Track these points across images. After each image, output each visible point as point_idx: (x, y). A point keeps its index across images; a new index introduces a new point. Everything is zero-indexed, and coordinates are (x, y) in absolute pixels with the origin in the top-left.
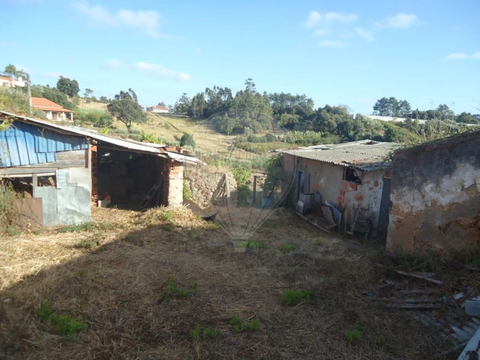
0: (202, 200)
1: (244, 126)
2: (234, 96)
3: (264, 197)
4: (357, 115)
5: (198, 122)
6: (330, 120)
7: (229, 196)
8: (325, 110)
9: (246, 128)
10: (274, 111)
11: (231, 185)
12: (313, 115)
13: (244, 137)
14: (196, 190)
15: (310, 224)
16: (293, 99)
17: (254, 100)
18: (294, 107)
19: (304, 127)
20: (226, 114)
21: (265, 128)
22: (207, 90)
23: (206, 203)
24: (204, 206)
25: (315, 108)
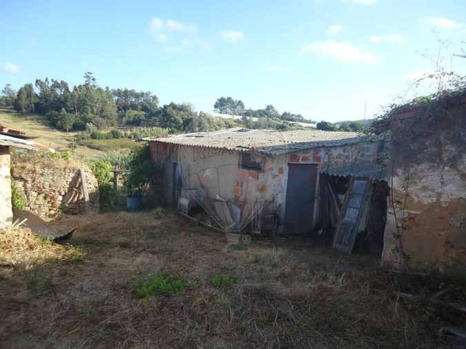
0: (47, 209)
1: (86, 122)
2: (71, 89)
3: (130, 197)
4: (201, 112)
5: (28, 118)
6: (176, 117)
7: (87, 199)
8: (171, 107)
9: (88, 124)
10: (118, 107)
11: (90, 184)
12: (159, 112)
13: (86, 134)
14: (36, 194)
15: (202, 226)
16: (137, 96)
17: (96, 95)
18: (139, 103)
19: (150, 123)
20: (63, 109)
21: (110, 124)
22: (37, 81)
23: (53, 212)
24: (49, 216)
25: (161, 105)
